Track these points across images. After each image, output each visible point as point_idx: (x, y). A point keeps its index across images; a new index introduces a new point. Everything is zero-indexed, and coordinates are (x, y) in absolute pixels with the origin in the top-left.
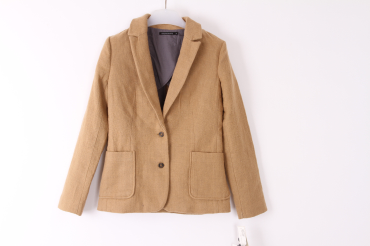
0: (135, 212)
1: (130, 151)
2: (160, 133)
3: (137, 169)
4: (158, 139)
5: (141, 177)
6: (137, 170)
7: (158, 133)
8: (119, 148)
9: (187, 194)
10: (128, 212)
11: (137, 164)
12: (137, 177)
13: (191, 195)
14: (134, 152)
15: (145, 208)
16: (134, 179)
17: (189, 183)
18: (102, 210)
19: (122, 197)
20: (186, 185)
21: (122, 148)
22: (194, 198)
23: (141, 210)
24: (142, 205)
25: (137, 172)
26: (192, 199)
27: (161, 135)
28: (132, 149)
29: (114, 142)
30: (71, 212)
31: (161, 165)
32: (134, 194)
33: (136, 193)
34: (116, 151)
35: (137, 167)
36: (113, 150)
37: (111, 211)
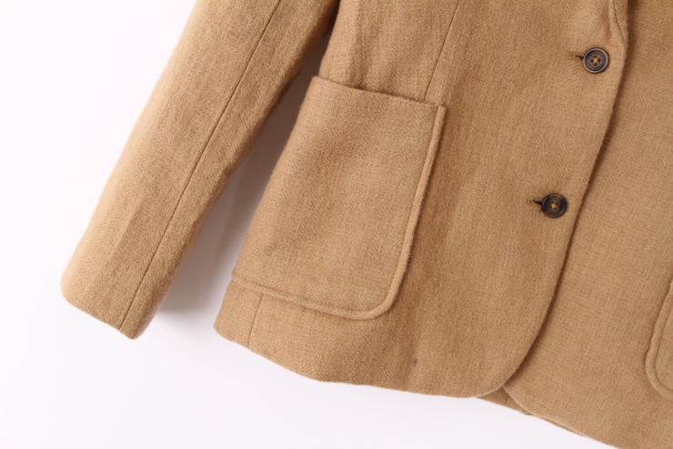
0: (371, 381)
1: (423, 101)
2: (591, 53)
3: (433, 192)
4: (575, 75)
5: (441, 236)
6: (431, 201)
7: (582, 49)
8: (375, 75)
9: (637, 364)
10: (346, 380)
11: (440, 169)
12: (422, 232)
13: (651, 377)
14: (441, 111)
15: (418, 373)
16: (409, 236)
17: (660, 321)
18: (230, 336)
19: (330, 305)
20: (643, 322)
21: (392, 76)
22: (663, 392)
23: (400, 380)
24: (409, 360)
25: (429, 210)
26: (651, 393)
27: (594, 60)
28: (437, 94)
29: (359, 38)
30: (95, 314)
31: (552, 205)
32: (393, 306)
33: (400, 304)
34: (359, 87)
35: (434, 182)
36: (343, 79)
37: (266, 354)
